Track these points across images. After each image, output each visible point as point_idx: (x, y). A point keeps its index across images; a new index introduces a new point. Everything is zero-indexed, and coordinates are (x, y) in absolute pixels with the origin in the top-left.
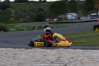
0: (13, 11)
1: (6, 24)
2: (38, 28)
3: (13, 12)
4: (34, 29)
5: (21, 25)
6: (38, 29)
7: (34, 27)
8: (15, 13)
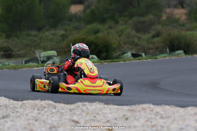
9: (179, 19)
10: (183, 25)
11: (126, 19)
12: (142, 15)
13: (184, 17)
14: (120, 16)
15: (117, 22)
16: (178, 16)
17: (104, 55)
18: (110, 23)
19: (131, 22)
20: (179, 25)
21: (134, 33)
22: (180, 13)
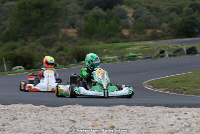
0: (130, 12)
1: (108, 43)
2: (172, 54)
3: (130, 15)
4: (161, 55)
5: (142, 47)
6: (170, 56)
7: (162, 52)
8: (133, 16)
9: (73, 36)
10: (76, 42)
11: (33, 37)
12: (45, 34)
13: (75, 35)
14: (28, 36)
15: (26, 40)
16: (71, 35)
17: (28, 66)
18: (22, 41)
19: (38, 40)
20: (73, 41)
21: (43, 48)
22: (72, 32)
